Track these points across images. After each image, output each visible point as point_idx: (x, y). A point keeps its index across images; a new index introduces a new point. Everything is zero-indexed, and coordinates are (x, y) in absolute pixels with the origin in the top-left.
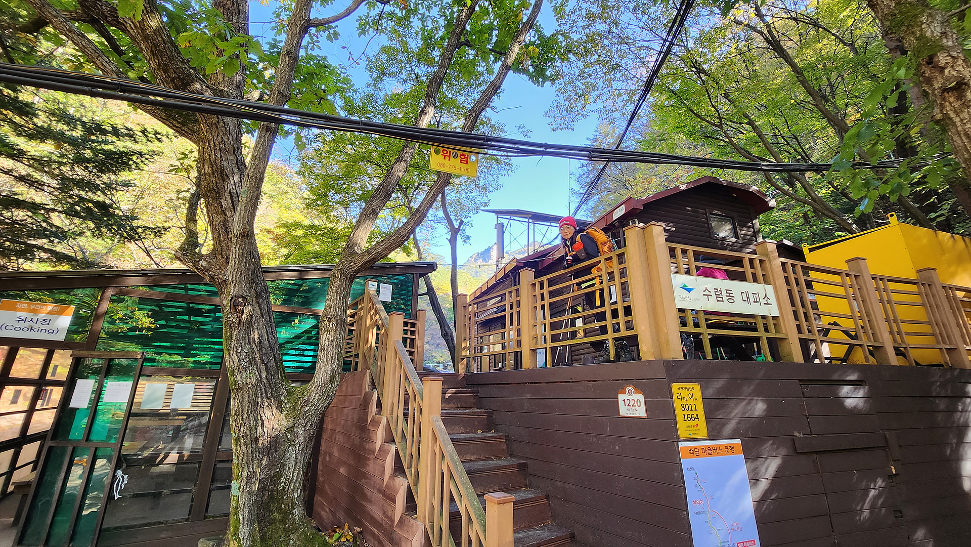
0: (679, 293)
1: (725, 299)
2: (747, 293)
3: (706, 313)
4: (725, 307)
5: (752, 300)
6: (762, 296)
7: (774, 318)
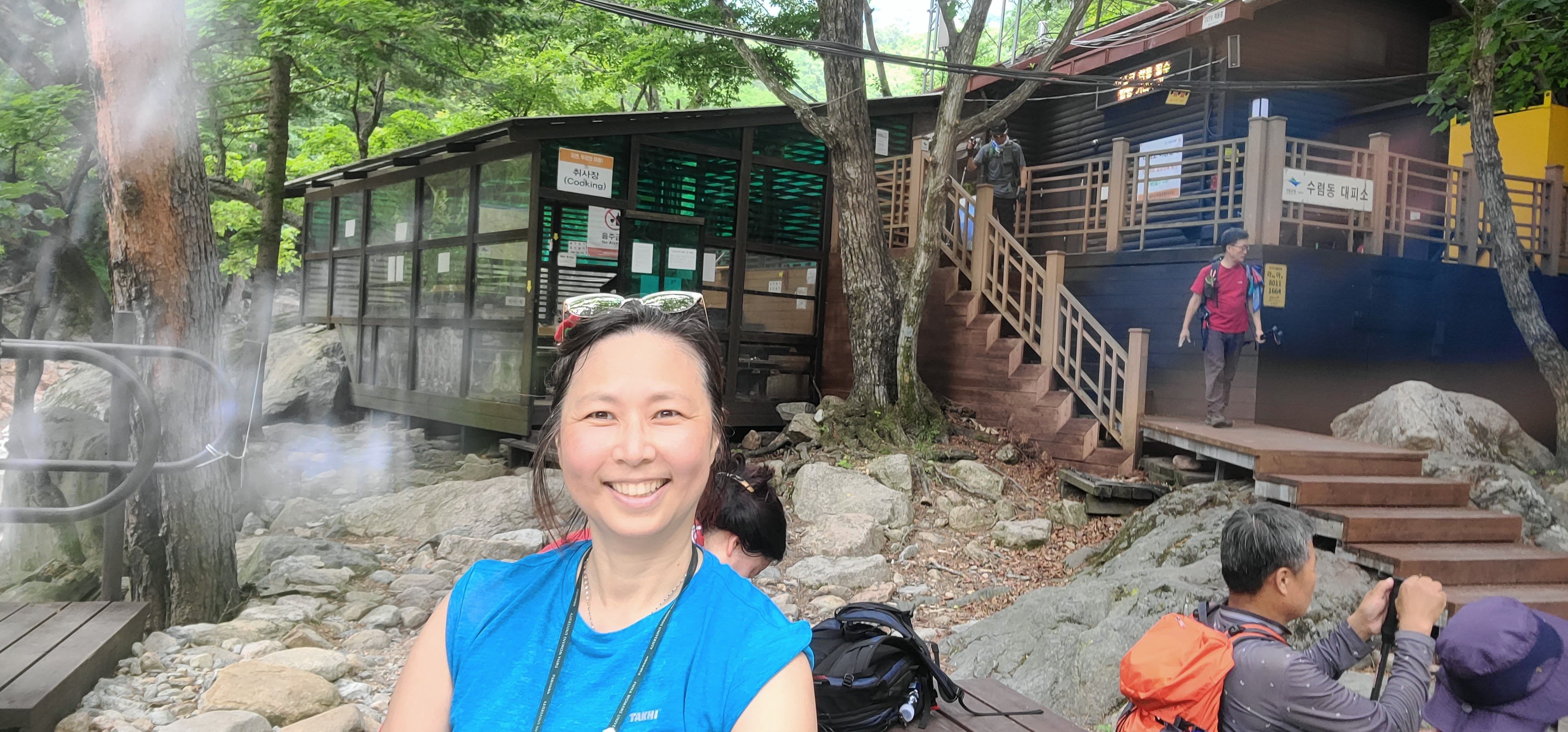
0: (1287, 185)
1: (1326, 192)
2: (1347, 188)
3: (1306, 205)
4: (1325, 201)
5: (1350, 194)
6: (1361, 190)
7: (1367, 213)
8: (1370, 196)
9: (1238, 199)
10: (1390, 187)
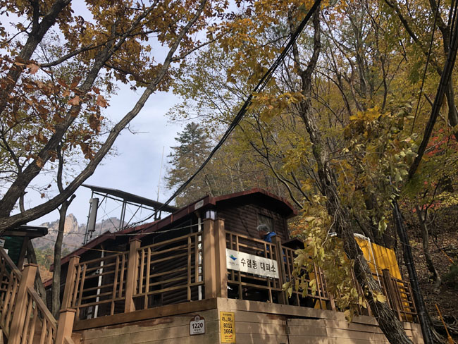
0: (229, 260)
1: (252, 266)
2: (264, 264)
3: (241, 273)
4: (252, 271)
5: (266, 268)
6: (271, 266)
7: (277, 279)
8: (276, 270)
10: (286, 265)
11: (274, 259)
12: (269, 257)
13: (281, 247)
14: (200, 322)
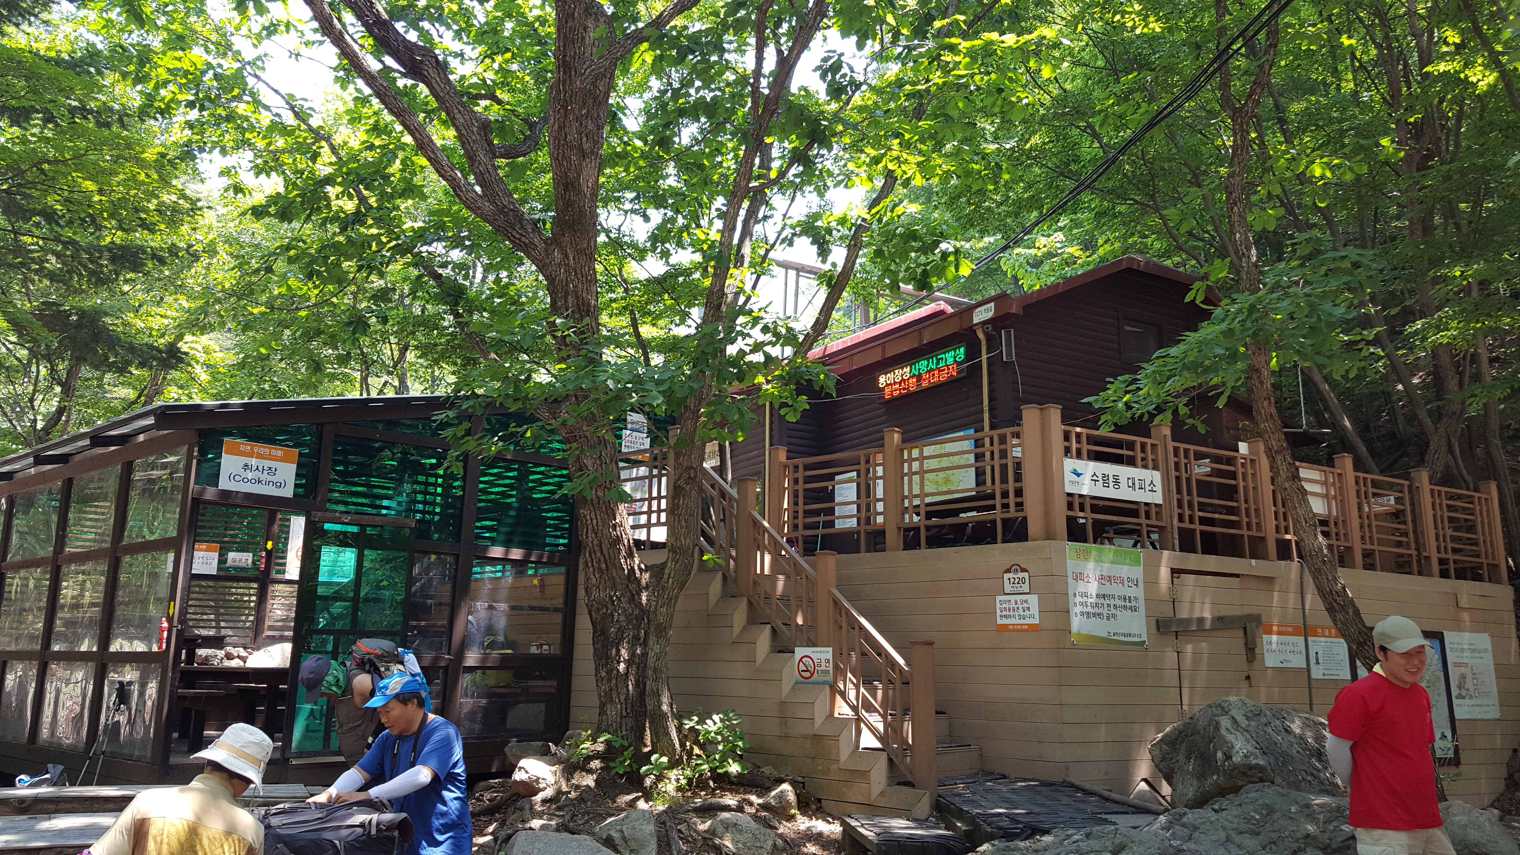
0: (1069, 476)
1: (1111, 484)
2: (1134, 479)
3: (1091, 498)
4: (1110, 493)
5: (1137, 486)
6: (1148, 482)
7: (1157, 505)
8: (1159, 488)
9: (1019, 493)
10: (1178, 478)
11: (1155, 468)
12: (1145, 467)
13: (1171, 445)
14: (1021, 575)
